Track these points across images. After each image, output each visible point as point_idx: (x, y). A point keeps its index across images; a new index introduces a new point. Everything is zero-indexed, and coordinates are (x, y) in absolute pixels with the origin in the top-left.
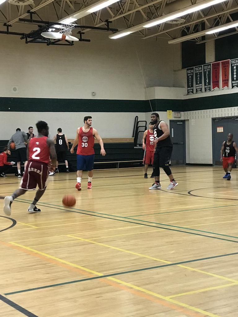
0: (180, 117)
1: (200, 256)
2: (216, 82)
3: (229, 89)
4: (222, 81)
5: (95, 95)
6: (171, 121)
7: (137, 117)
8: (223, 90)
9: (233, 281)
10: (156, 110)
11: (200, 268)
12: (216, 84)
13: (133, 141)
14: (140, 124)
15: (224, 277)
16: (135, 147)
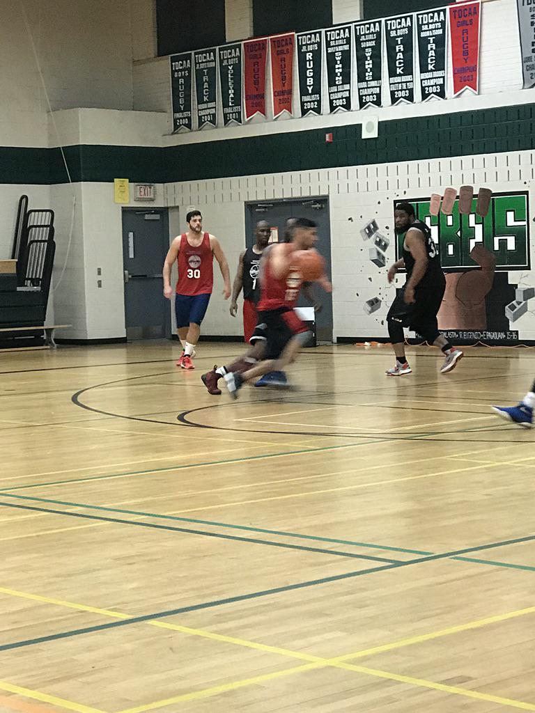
0: (152, 200)
1: (213, 594)
2: (256, 96)
3: (292, 118)
4: (275, 95)
6: (126, 211)
7: (24, 200)
8: (276, 119)
9: (308, 658)
10: (83, 177)
11: (214, 628)
12: (257, 104)
13: (14, 271)
14: (34, 219)
15: (283, 648)
16: (19, 289)
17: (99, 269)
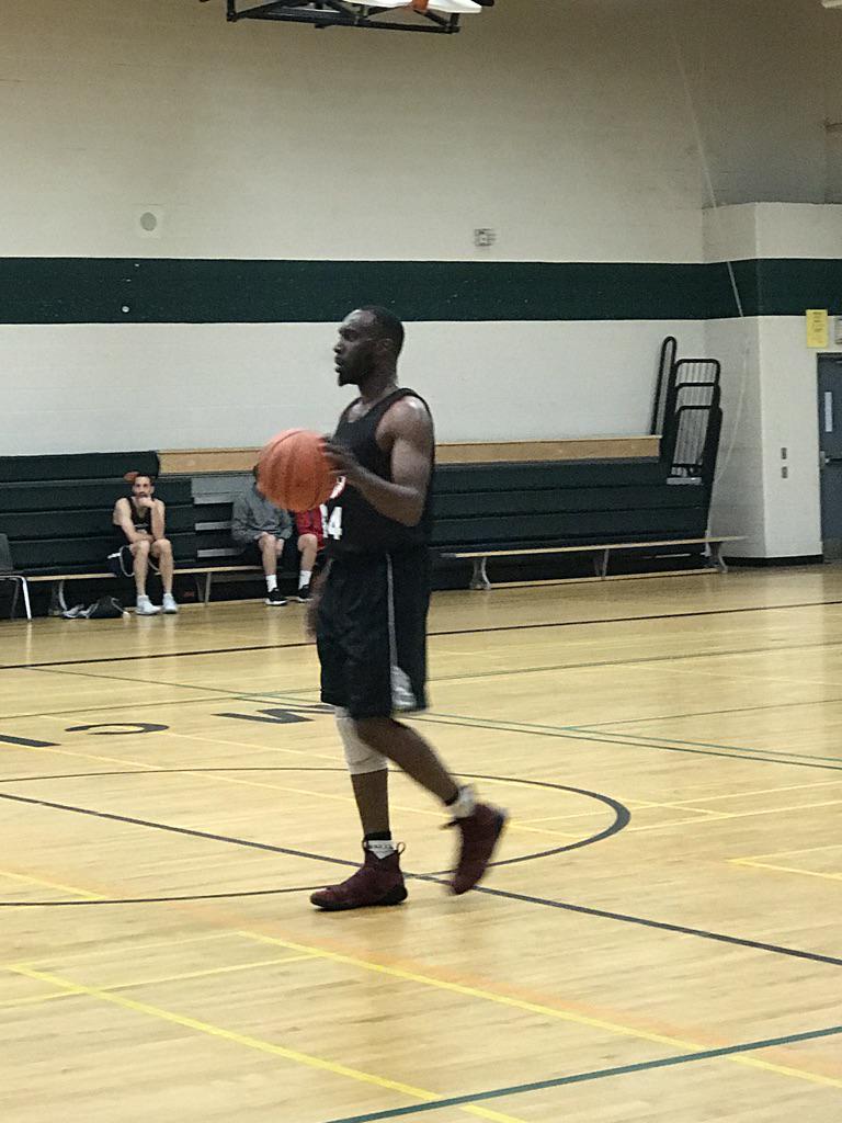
5: (488, 245)
6: (823, 359)
7: (670, 343)
10: (761, 308)
13: (656, 453)
14: (685, 374)
16: (670, 481)
17: (784, 450)
